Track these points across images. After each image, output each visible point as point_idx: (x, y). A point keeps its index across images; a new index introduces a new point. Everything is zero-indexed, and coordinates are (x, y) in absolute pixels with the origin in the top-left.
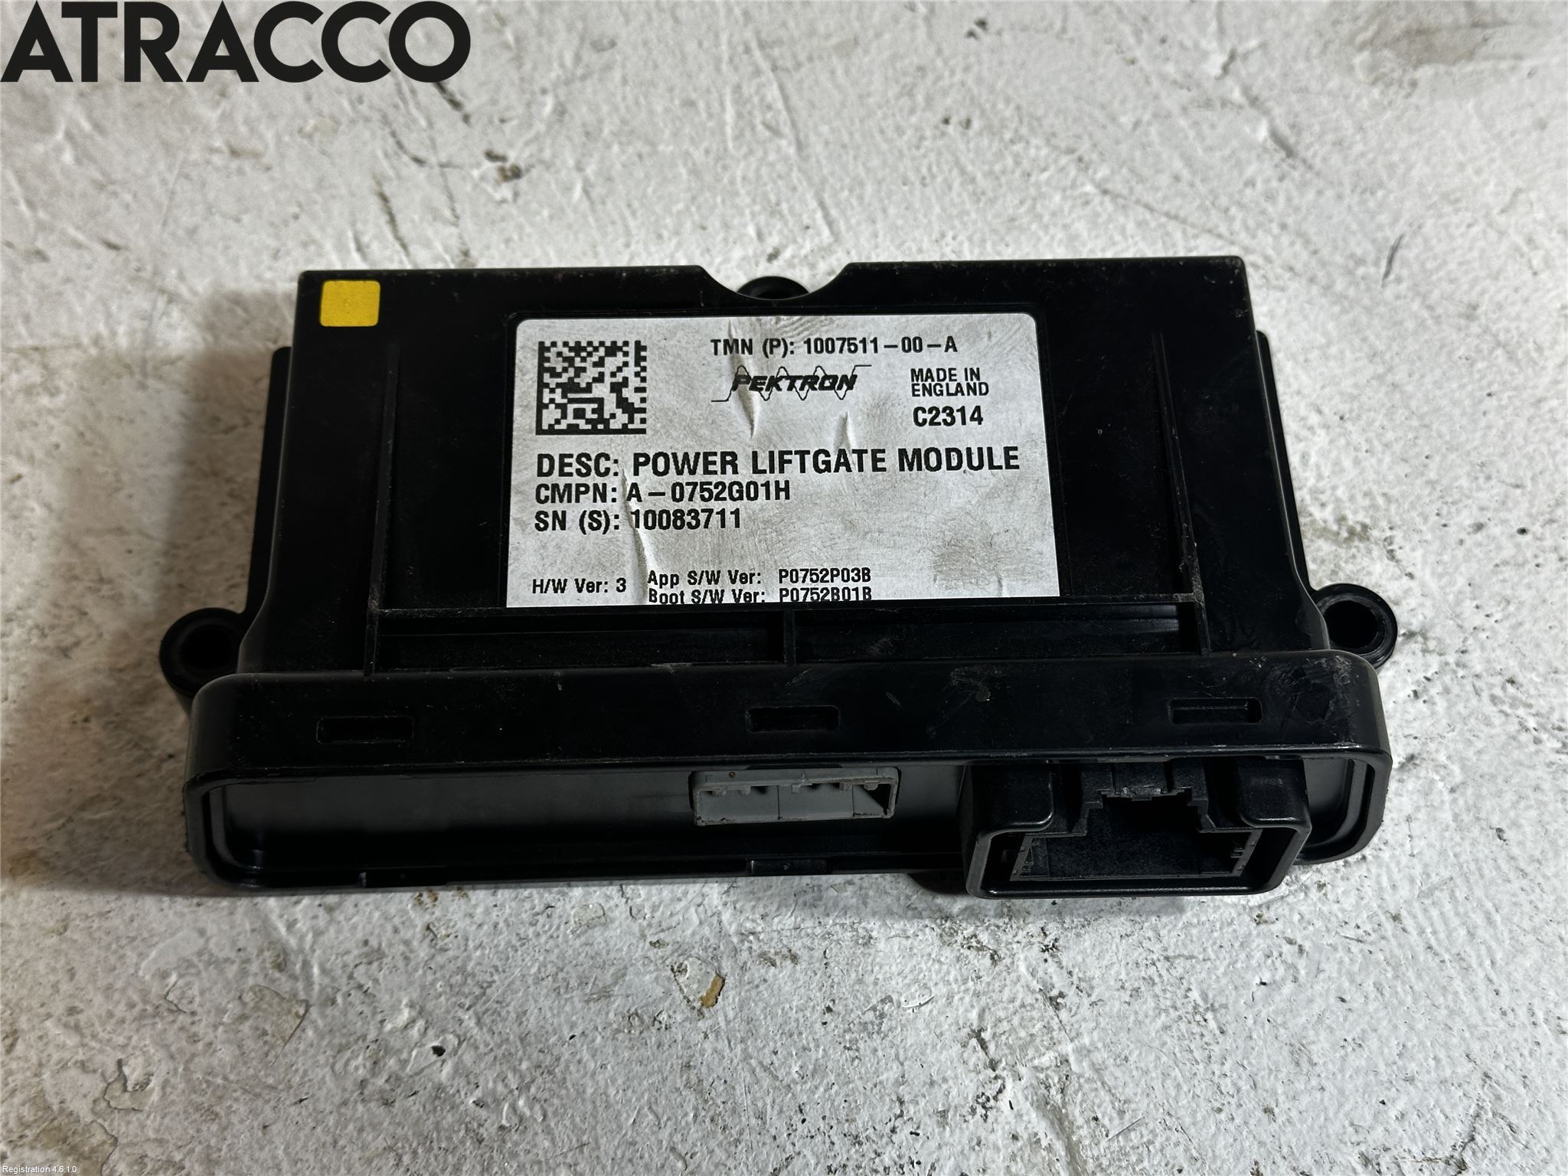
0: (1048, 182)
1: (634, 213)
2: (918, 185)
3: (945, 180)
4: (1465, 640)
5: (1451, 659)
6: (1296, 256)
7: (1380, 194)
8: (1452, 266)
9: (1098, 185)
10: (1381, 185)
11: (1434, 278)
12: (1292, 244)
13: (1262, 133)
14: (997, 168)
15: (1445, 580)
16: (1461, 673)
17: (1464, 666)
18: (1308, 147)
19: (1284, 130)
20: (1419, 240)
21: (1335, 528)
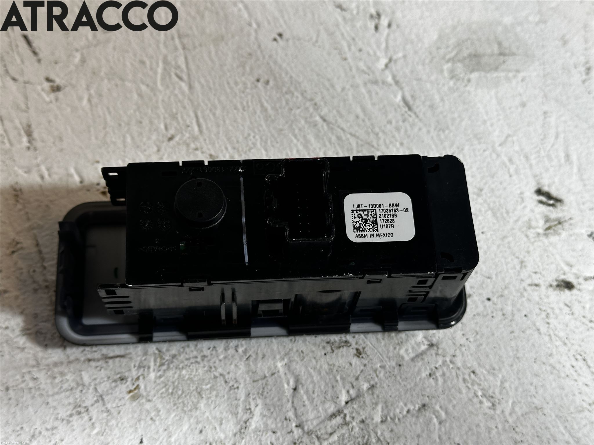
0: (299, 114)
1: (110, 113)
2: (241, 110)
3: (254, 109)
4: (455, 350)
5: (448, 359)
7: (447, 132)
9: (322, 117)
10: (448, 128)
13: (399, 98)
14: (278, 105)
16: (451, 366)
17: (453, 363)
18: (418, 107)
19: (409, 98)
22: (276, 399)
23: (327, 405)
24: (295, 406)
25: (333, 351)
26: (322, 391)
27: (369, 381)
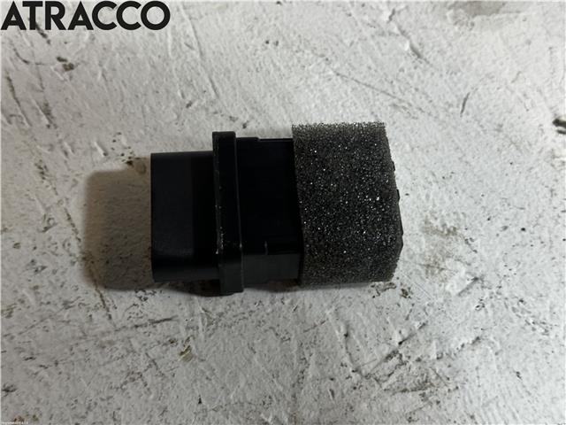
0: (313, 71)
1: (125, 86)
2: (255, 71)
3: (267, 70)
4: (500, 282)
5: (494, 290)
6: (422, 103)
7: (459, 74)
8: (491, 107)
9: (335, 72)
10: (459, 71)
11: (483, 112)
12: (421, 98)
13: (407, 47)
14: (290, 64)
15: (491, 253)
16: (499, 297)
17: (500, 294)
18: (427, 53)
19: (416, 45)
20: (476, 95)
21: (441, 229)
22: (329, 346)
23: (381, 347)
24: (349, 351)
25: (379, 294)
26: (373, 334)
27: (419, 319)
